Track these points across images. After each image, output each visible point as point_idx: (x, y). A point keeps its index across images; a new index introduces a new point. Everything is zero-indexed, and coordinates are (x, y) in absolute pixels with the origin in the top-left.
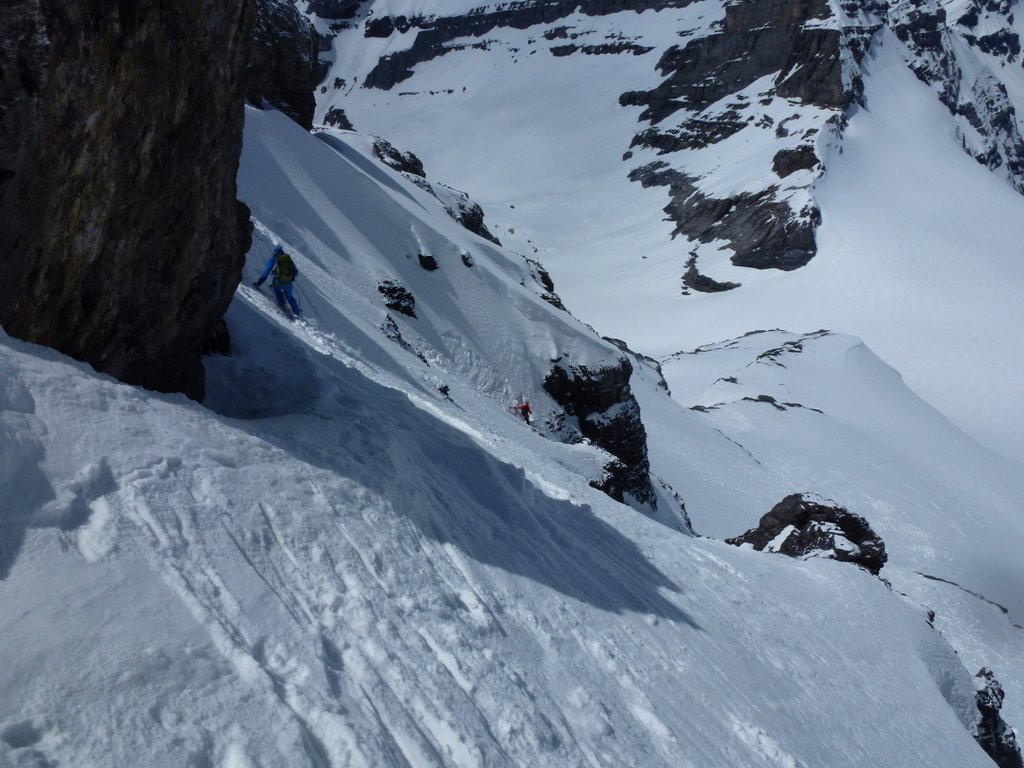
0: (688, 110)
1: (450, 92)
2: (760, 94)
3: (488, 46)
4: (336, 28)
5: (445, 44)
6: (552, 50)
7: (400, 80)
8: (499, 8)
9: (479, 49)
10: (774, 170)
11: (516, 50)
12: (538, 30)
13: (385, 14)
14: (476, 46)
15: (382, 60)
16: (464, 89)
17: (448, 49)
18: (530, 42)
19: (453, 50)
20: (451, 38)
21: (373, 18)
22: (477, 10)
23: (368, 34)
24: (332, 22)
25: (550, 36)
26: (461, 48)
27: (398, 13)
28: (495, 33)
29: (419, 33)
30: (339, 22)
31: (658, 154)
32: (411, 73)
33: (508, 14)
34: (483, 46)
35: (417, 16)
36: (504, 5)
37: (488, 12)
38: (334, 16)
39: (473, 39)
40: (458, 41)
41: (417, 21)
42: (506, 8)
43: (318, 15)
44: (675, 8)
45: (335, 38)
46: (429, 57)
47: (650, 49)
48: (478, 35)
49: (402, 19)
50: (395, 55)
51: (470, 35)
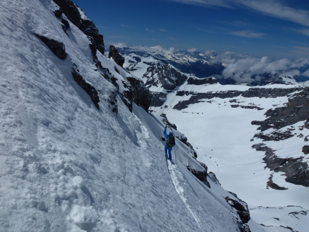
0: (274, 129)
1: (198, 113)
2: (299, 127)
3: (211, 102)
4: (168, 92)
5: (199, 100)
6: (231, 106)
7: (184, 108)
8: (216, 92)
9: (209, 103)
10: (302, 151)
11: (220, 104)
12: (227, 99)
13: (183, 90)
14: (208, 102)
15: (180, 102)
16: (202, 113)
17: (200, 102)
18: (224, 103)
19: (201, 102)
20: (201, 99)
21: (179, 91)
22: (210, 92)
23: (177, 95)
24: (167, 90)
25: (231, 102)
26: (203, 102)
27: (186, 90)
28: (214, 99)
29: (192, 96)
30: (169, 90)
31: (262, 141)
32: (187, 107)
33: (219, 94)
34: (210, 102)
35: (192, 91)
36: (218, 91)
37: (213, 93)
38: (168, 89)
39: (207, 100)
40: (203, 100)
41: (191, 93)
42: (218, 92)
43: (164, 88)
44: (272, 98)
45: (167, 95)
46: (193, 103)
47: (263, 109)
48: (209, 99)
49: (187, 92)
50: (184, 101)
51: (206, 98)
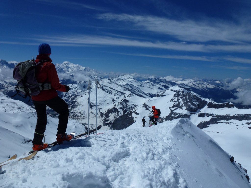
1: (218, 133)
3: (230, 123)
4: (192, 114)
5: (218, 121)
6: (249, 127)
7: (205, 128)
8: (234, 115)
9: (227, 124)
11: (238, 126)
12: (245, 122)
13: (204, 112)
14: (227, 123)
15: (201, 122)
16: (222, 133)
17: (219, 123)
18: (242, 124)
19: (220, 123)
20: (220, 120)
21: (200, 113)
22: (228, 115)
23: (199, 116)
24: (191, 112)
25: (248, 124)
26: (223, 123)
27: (207, 113)
28: (232, 121)
29: (212, 118)
30: (192, 112)
32: (208, 127)
33: (236, 117)
34: (228, 123)
35: (212, 114)
36: (235, 115)
37: (230, 115)
38: (191, 111)
39: (226, 121)
40: (221, 121)
41: (211, 115)
42: (236, 115)
43: (188, 111)
45: (191, 116)
46: (214, 123)
48: (227, 120)
49: (208, 114)
50: (205, 122)
51: (225, 120)
